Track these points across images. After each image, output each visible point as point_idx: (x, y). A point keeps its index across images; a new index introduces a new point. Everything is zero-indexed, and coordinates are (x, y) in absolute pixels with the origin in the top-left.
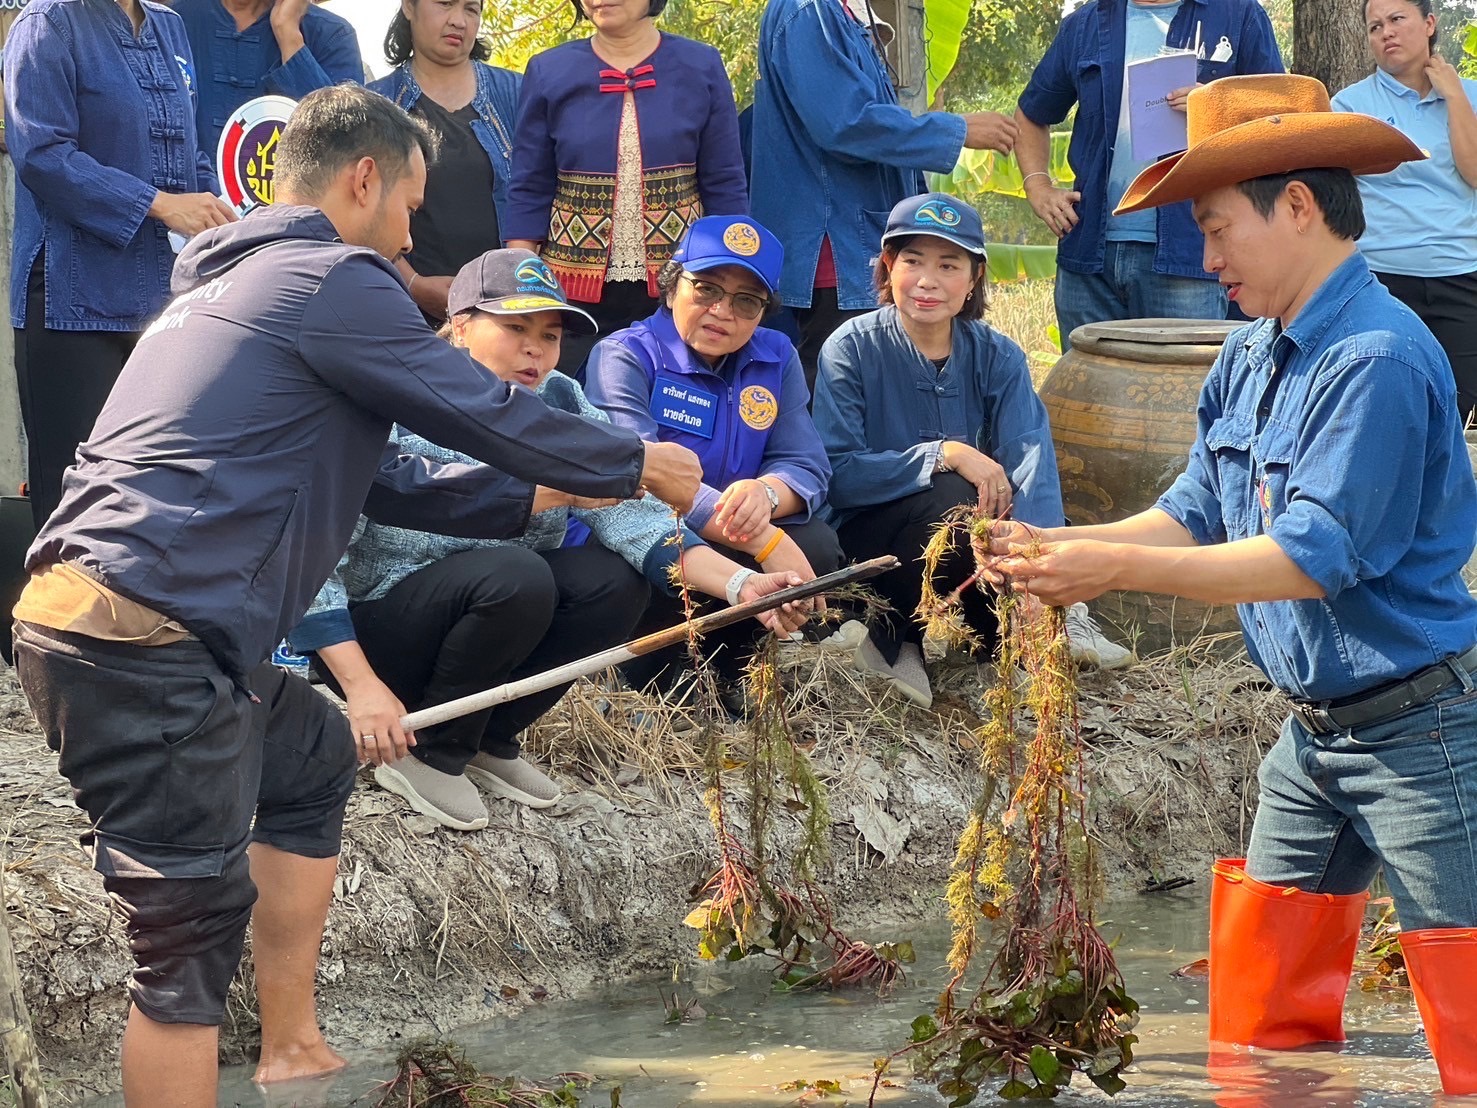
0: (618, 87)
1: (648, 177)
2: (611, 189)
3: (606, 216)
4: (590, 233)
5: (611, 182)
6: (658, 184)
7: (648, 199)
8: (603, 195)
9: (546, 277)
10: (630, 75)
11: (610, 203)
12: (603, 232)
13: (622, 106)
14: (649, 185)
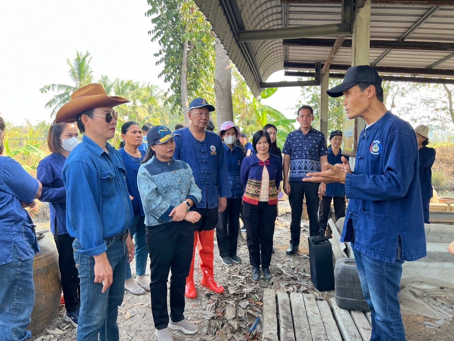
0: (262, 164)
1: (270, 182)
2: (260, 184)
3: (259, 188)
4: (255, 191)
5: (260, 182)
6: (271, 183)
7: (270, 186)
8: (258, 184)
9: (165, 130)
10: (265, 162)
11: (260, 186)
12: (258, 192)
13: (263, 168)
14: (270, 183)
